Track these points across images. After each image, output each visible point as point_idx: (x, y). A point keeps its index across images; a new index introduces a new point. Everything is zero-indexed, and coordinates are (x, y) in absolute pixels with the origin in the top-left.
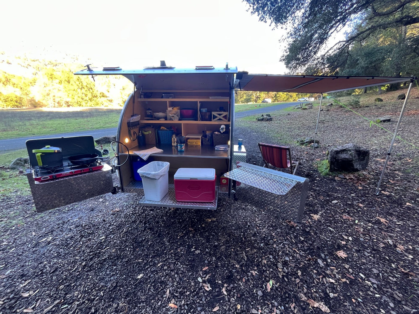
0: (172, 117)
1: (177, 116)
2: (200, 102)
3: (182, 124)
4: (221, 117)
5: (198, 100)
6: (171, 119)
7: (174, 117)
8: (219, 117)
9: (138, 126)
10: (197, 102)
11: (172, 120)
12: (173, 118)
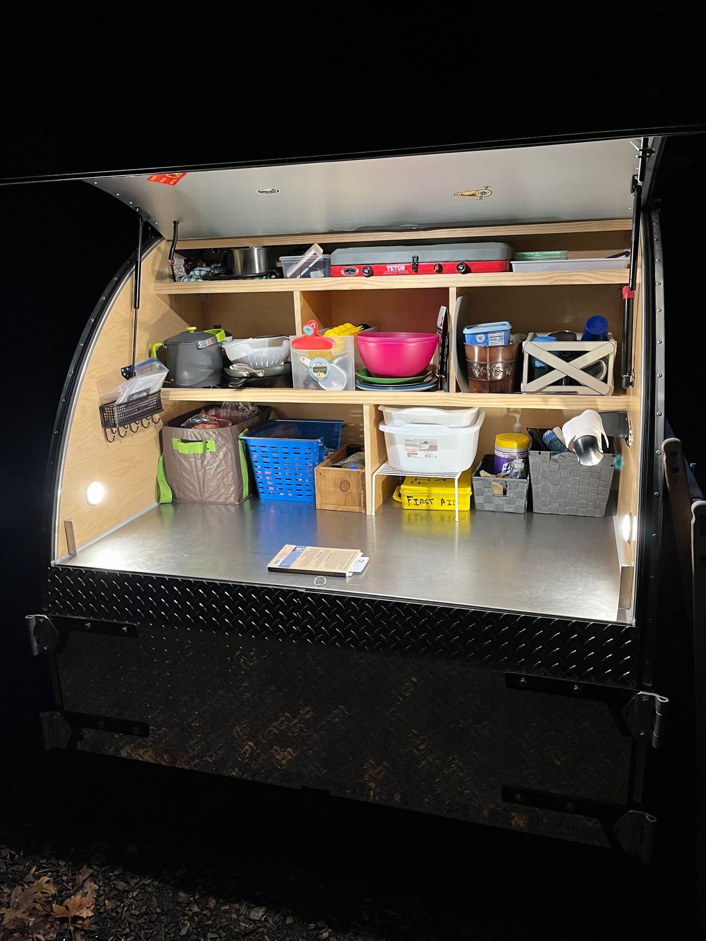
0: (316, 369)
1: (343, 365)
2: (461, 291)
3: (366, 409)
4: (573, 369)
5: (453, 281)
6: (311, 383)
7: (323, 370)
8: (562, 368)
9: (157, 416)
10: (446, 290)
11: (319, 388)
12: (322, 375)
